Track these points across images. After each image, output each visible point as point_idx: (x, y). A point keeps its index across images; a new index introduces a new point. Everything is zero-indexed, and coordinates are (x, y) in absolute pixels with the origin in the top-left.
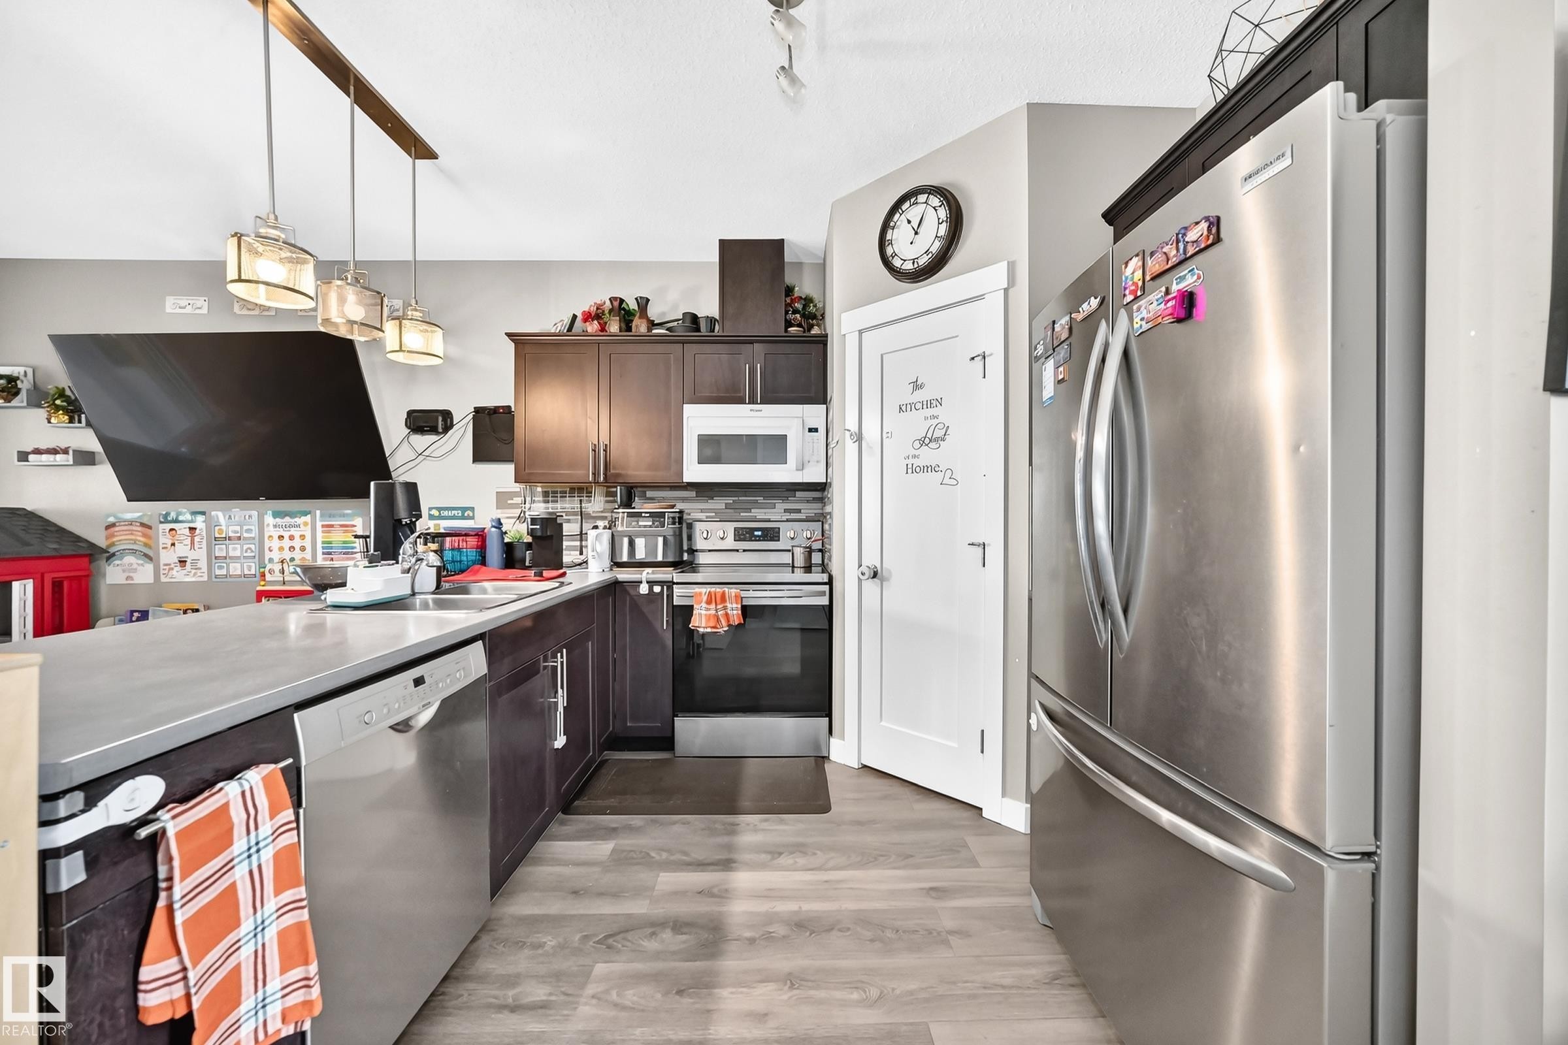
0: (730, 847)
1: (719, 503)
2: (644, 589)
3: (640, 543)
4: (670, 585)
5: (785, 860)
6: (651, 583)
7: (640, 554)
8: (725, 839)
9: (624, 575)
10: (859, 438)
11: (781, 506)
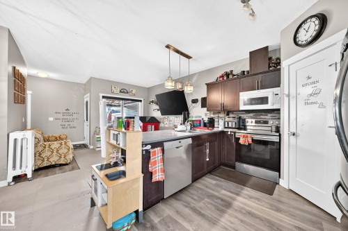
0: (240, 192)
1: (251, 115)
2: (229, 133)
3: (230, 123)
4: (235, 133)
5: (252, 200)
6: (231, 132)
7: (230, 126)
8: (239, 190)
9: (226, 130)
10: (289, 96)
11: (269, 115)
